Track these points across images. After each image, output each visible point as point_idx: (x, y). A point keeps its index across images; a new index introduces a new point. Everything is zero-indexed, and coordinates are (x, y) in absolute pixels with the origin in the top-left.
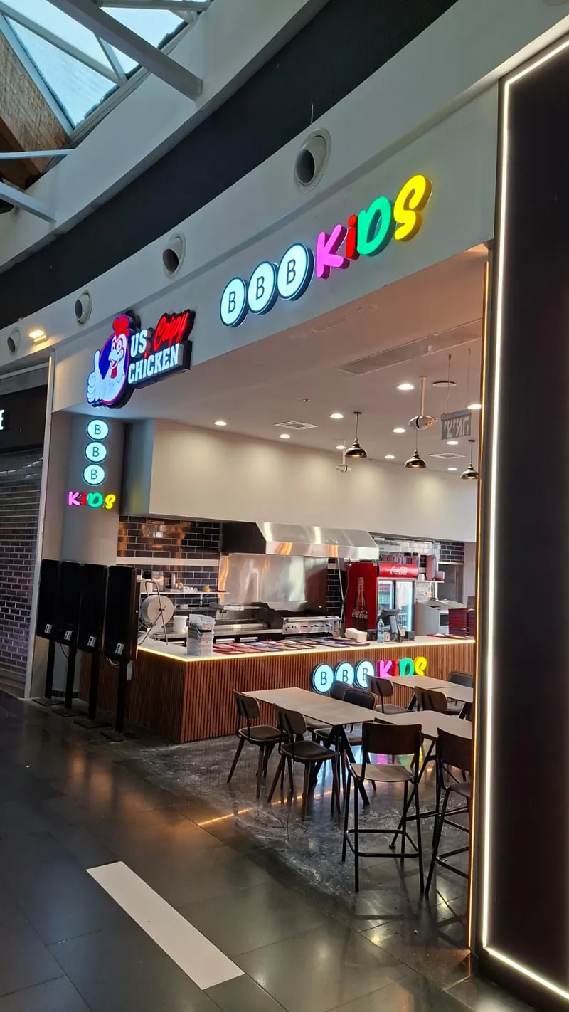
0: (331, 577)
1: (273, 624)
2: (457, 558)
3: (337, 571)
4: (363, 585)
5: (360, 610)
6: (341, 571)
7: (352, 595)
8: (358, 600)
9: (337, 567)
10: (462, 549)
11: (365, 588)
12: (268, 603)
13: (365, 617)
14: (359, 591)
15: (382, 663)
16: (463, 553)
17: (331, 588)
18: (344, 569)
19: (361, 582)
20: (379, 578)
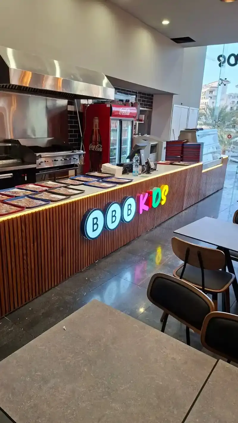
0: (71, 118)
1: (26, 159)
2: (149, 105)
3: (75, 113)
4: (97, 124)
5: (96, 145)
6: (79, 112)
7: (89, 132)
8: (94, 136)
9: (75, 108)
10: (152, 99)
11: (99, 127)
12: (19, 140)
13: (101, 150)
14: (94, 128)
15: (142, 196)
16: (152, 102)
17: (71, 127)
18: (81, 111)
19: (96, 121)
20: (111, 117)
